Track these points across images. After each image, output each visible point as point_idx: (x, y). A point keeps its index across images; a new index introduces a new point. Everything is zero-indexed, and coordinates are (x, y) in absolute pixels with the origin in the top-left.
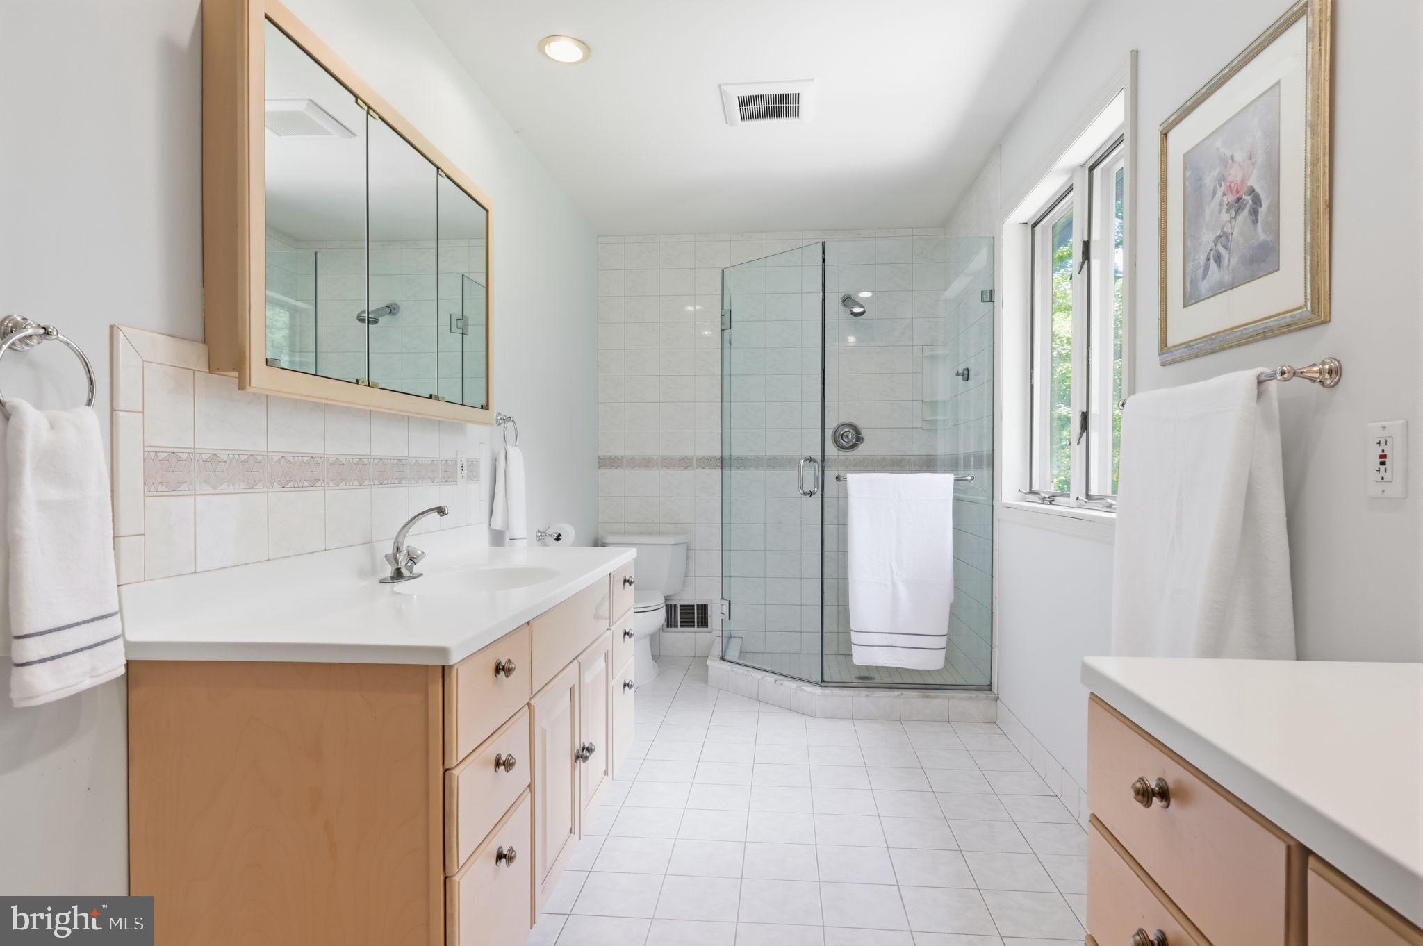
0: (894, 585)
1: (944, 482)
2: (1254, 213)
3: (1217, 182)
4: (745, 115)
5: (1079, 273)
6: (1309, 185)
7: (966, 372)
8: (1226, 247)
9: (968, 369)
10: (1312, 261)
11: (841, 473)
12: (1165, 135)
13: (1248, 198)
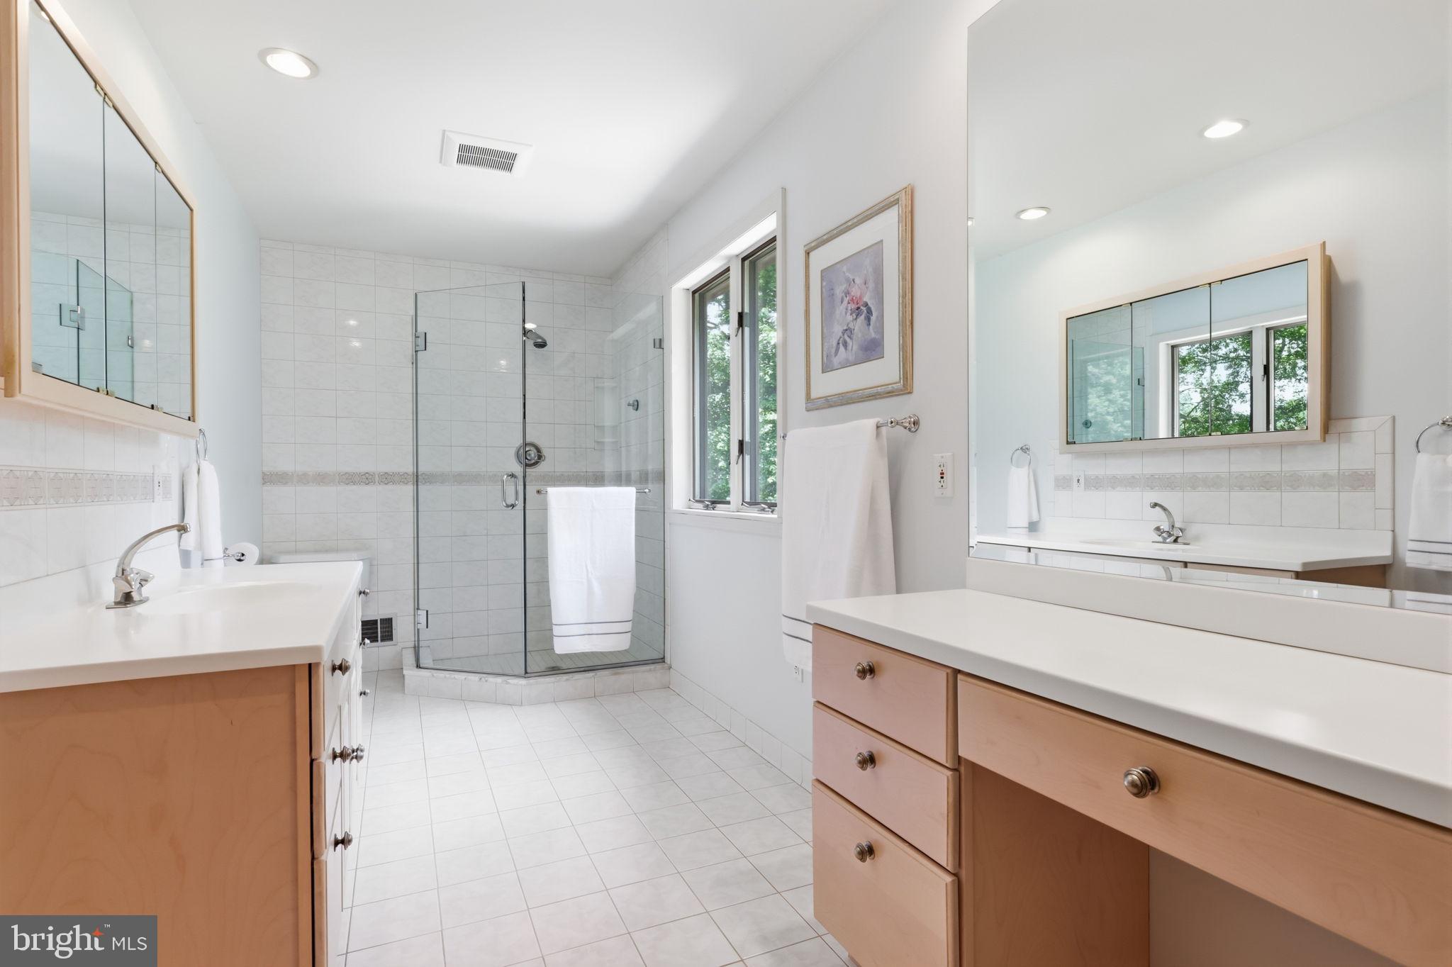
0: (589, 581)
1: (630, 493)
2: (868, 319)
3: (843, 294)
4: (460, 160)
5: (736, 336)
6: (901, 309)
7: (636, 403)
8: (849, 337)
9: (637, 401)
10: (903, 355)
11: (541, 488)
12: (808, 254)
13: (864, 309)
